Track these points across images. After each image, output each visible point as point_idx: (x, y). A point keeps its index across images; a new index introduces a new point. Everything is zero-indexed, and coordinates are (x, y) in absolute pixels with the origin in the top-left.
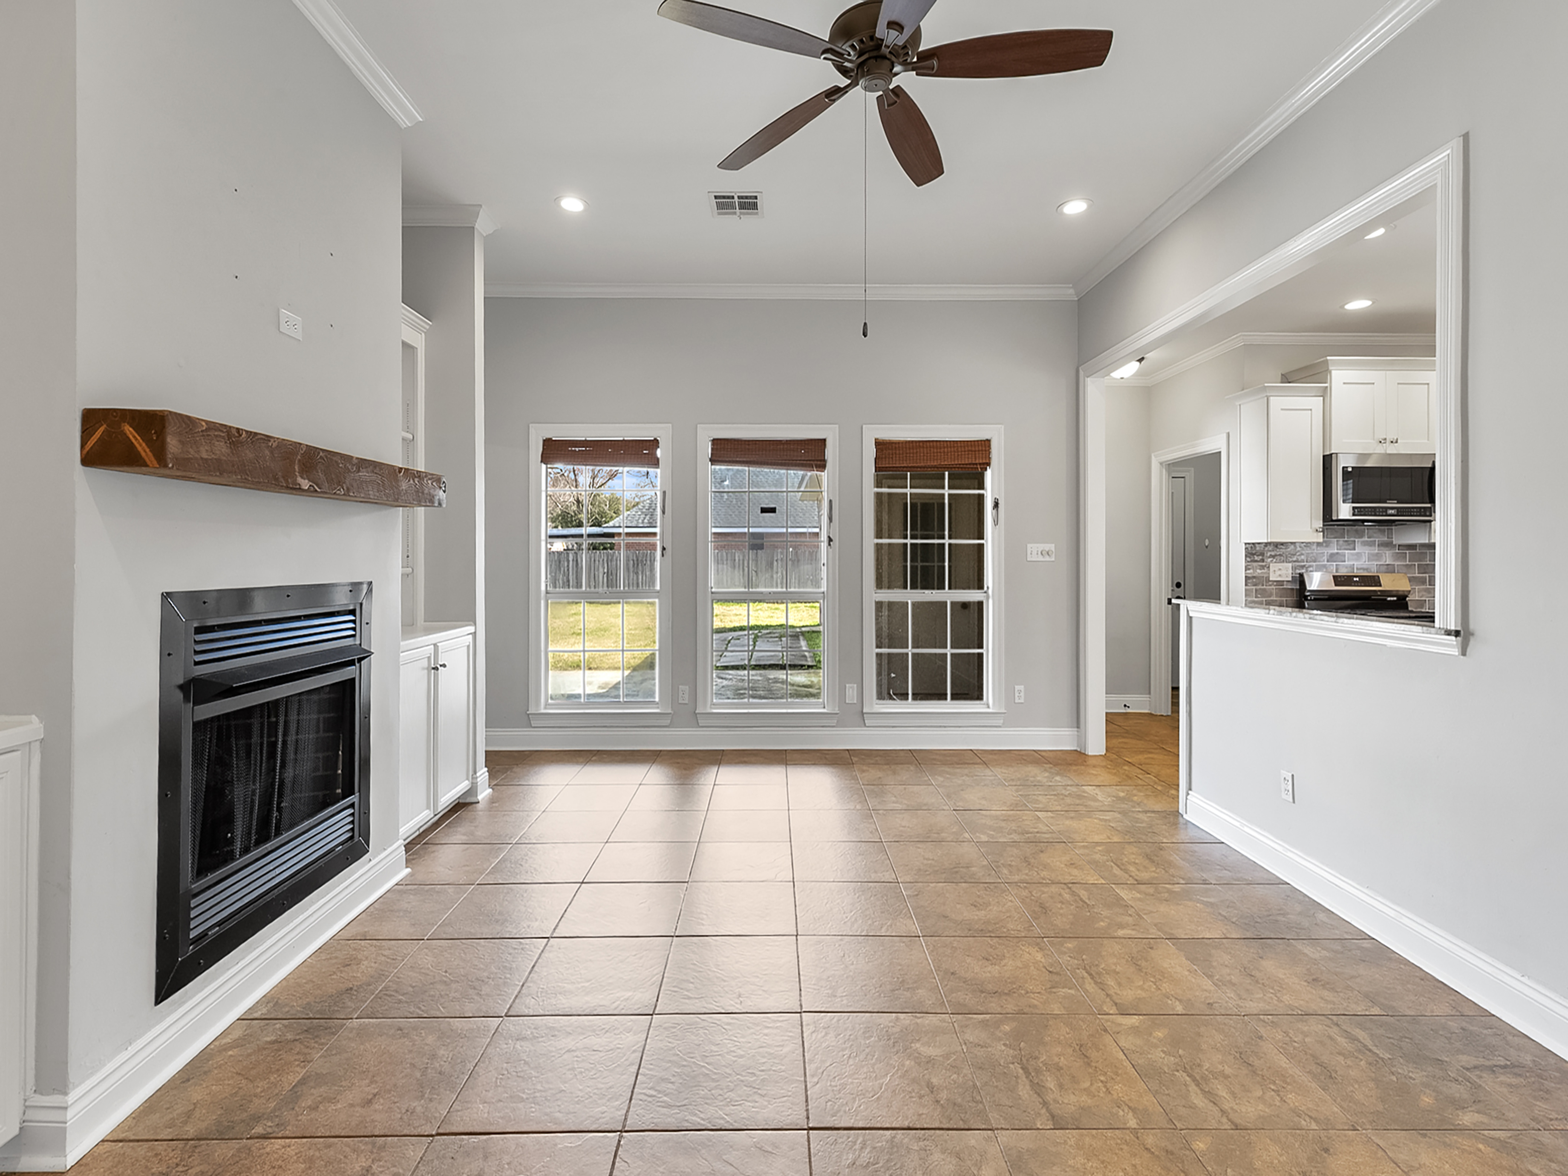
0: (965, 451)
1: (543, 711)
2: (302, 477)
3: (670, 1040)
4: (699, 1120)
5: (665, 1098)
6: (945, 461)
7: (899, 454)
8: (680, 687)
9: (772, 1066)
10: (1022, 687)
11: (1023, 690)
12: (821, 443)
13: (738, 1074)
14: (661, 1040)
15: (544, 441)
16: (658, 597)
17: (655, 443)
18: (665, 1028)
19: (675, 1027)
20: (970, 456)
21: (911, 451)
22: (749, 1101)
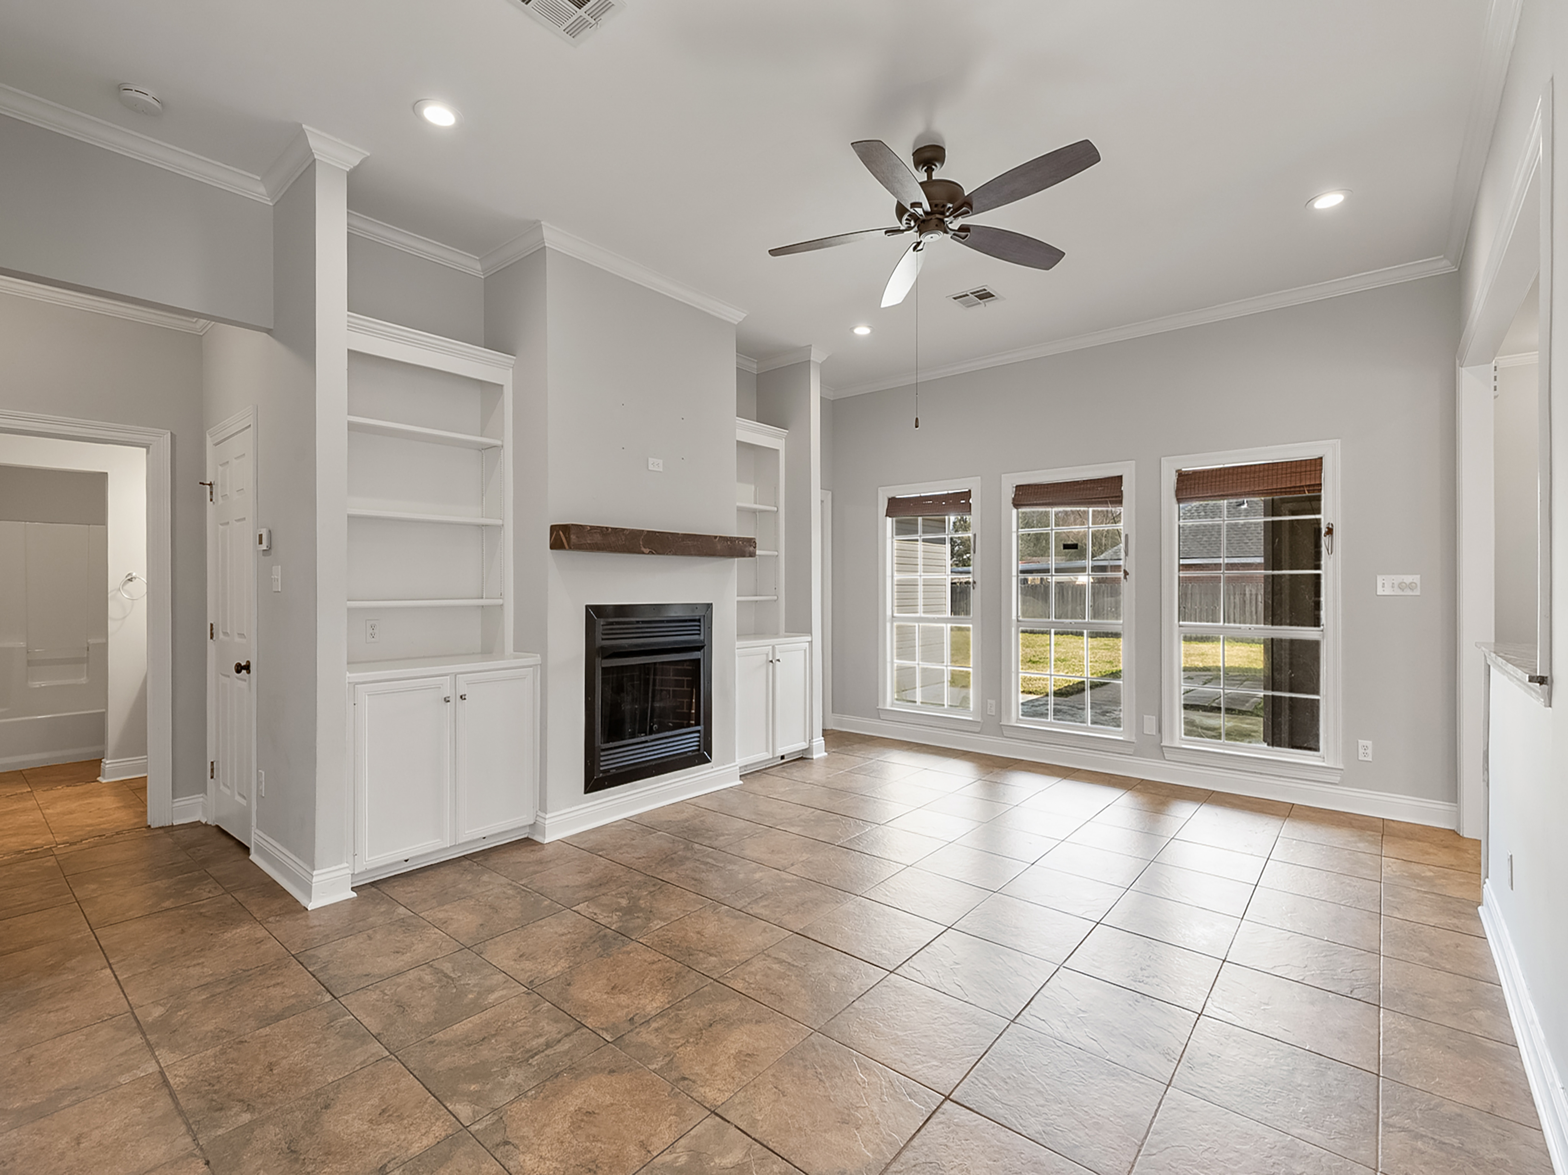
0: (1286, 474)
1: (888, 708)
2: (645, 547)
3: (1019, 1048)
4: (1017, 1123)
5: (994, 1092)
6: (1259, 486)
7: (1203, 483)
8: (989, 700)
9: (1111, 1116)
10: (1369, 743)
11: (1370, 748)
12: (1118, 480)
13: (1072, 1106)
14: (1010, 1045)
15: (889, 499)
16: (972, 623)
17: (968, 494)
18: (1018, 1037)
19: (1028, 1040)
20: (1293, 478)
21: (1218, 479)
22: (1073, 1133)
